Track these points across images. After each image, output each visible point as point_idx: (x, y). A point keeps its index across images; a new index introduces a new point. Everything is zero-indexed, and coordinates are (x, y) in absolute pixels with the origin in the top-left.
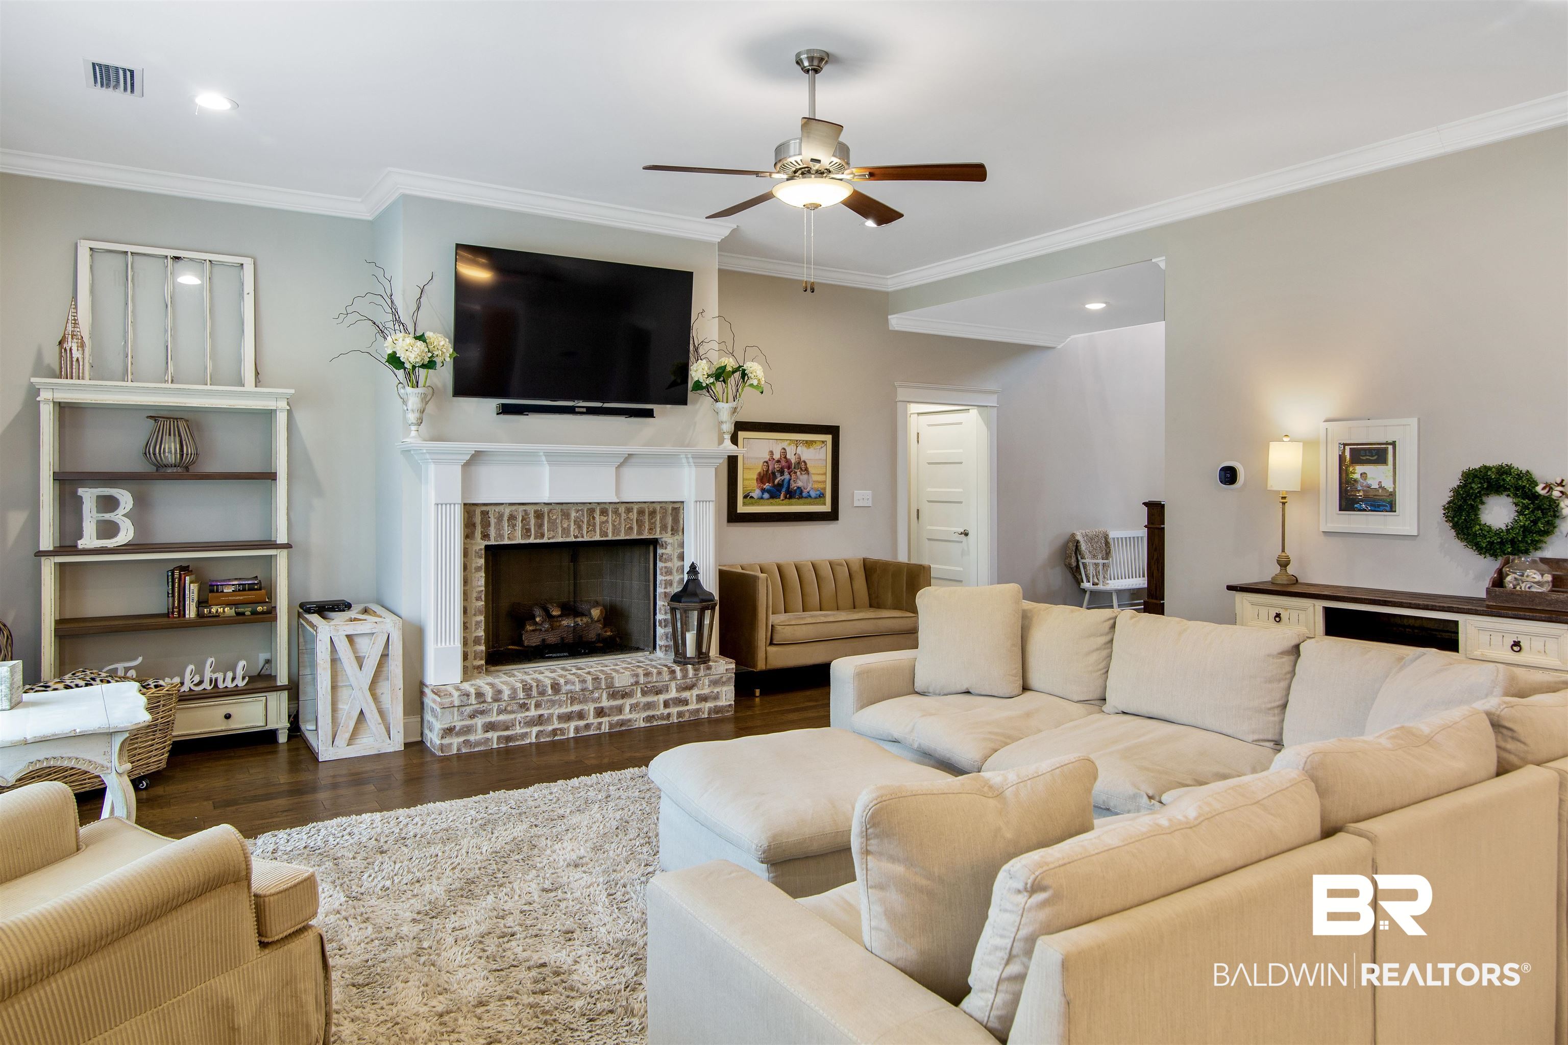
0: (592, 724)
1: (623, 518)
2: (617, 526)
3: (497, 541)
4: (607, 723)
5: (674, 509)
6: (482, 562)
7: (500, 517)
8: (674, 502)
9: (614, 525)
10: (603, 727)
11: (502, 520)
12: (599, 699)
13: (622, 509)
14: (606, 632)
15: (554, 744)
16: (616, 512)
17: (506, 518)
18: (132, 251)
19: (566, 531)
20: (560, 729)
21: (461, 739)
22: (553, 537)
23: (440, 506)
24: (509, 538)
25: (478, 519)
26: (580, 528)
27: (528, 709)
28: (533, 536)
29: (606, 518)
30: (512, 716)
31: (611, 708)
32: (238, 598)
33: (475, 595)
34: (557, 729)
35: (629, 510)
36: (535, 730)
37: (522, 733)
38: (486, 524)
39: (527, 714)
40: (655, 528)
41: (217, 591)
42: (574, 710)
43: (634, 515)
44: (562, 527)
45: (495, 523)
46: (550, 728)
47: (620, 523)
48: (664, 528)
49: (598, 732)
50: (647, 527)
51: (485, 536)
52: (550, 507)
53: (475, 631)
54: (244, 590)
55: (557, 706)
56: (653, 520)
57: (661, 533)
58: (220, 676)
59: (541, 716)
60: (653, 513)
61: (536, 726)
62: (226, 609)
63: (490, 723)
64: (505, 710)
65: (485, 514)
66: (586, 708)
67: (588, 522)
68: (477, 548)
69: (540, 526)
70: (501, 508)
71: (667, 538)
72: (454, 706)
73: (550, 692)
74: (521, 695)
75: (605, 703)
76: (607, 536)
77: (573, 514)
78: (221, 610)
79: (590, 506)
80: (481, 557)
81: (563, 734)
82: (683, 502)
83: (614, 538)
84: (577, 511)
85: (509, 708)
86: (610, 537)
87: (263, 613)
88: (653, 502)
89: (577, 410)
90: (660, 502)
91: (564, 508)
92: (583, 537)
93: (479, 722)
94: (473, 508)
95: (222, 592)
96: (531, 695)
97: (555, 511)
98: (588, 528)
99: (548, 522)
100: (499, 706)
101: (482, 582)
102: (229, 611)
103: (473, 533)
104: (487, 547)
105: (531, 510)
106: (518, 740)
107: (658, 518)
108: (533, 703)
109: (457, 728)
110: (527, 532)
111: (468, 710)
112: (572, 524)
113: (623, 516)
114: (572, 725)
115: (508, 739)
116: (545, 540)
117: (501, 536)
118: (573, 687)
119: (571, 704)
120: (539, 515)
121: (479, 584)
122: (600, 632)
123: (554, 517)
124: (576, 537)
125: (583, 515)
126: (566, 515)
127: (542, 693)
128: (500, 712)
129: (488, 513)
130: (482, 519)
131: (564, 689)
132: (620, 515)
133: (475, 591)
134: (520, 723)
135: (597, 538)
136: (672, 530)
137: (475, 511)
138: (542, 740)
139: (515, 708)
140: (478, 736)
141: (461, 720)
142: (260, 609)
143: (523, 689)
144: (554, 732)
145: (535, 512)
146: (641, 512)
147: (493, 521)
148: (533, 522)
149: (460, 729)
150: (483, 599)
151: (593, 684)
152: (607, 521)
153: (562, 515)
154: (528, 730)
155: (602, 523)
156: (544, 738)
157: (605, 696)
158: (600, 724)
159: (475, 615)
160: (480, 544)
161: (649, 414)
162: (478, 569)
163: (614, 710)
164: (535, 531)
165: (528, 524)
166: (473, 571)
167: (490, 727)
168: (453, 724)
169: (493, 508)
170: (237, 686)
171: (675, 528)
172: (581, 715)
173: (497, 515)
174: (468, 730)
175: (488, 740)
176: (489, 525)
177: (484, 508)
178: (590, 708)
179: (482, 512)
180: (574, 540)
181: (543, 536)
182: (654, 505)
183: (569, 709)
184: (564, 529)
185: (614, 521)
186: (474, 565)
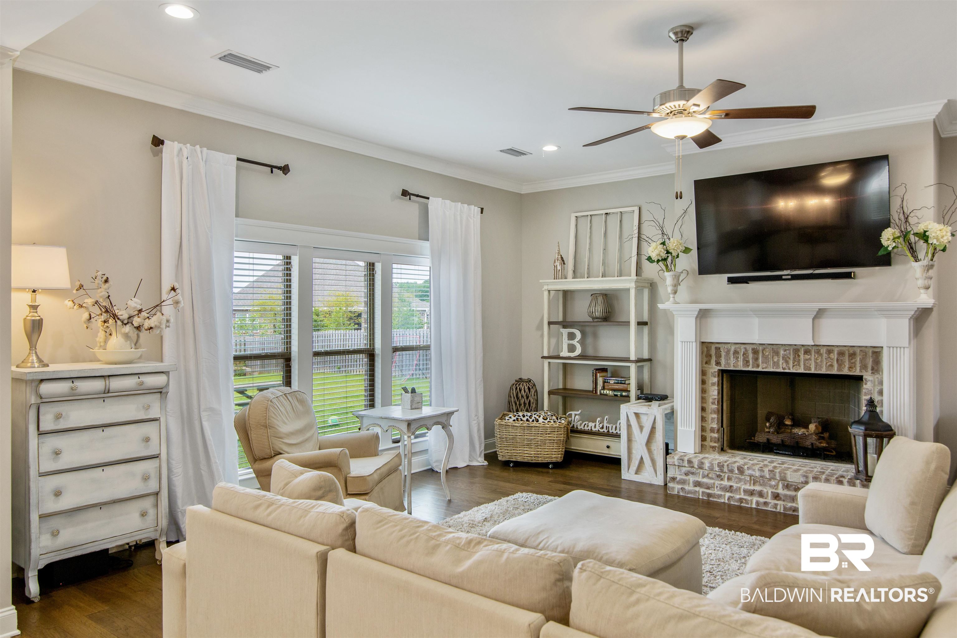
0: (770, 503)
1: (824, 358)
2: (820, 363)
3: (726, 367)
4: (782, 506)
5: (874, 353)
6: (715, 380)
7: (728, 352)
8: (874, 347)
9: (816, 363)
10: (779, 507)
11: (729, 353)
12: (776, 487)
13: (823, 351)
14: (821, 443)
15: (740, 507)
16: (818, 352)
17: (732, 352)
18: (590, 214)
19: (776, 364)
20: (745, 500)
21: (680, 486)
22: (766, 368)
23: (684, 343)
24: (734, 366)
25: (713, 352)
26: (787, 362)
27: (722, 480)
28: (751, 366)
29: (809, 357)
30: (712, 481)
31: (786, 496)
32: (616, 387)
33: (711, 400)
34: (743, 499)
35: (829, 352)
36: (728, 494)
37: (718, 494)
38: (718, 356)
39: (722, 482)
40: (855, 366)
41: (607, 382)
42: (756, 489)
43: (834, 356)
44: (773, 360)
45: (725, 355)
46: (738, 497)
47: (821, 361)
48: (864, 367)
49: (774, 510)
50: (847, 366)
51: (718, 363)
52: (764, 346)
53: (711, 423)
54: (618, 383)
55: (743, 483)
56: (853, 361)
57: (861, 371)
58: (610, 426)
59: (731, 486)
60: (852, 355)
61: (728, 492)
62: (610, 392)
63: (697, 481)
64: (707, 476)
65: (718, 349)
66: (765, 490)
67: (794, 358)
68: (713, 371)
69: (756, 359)
70: (729, 346)
71: (867, 376)
72: (675, 465)
73: (736, 472)
74: (717, 469)
75: (780, 491)
76: (810, 370)
77: (782, 352)
78: (608, 392)
79: (795, 347)
80: (715, 377)
81: (748, 504)
82: (882, 347)
83: (816, 372)
84: (785, 350)
85: (710, 475)
86: (813, 371)
87: (625, 396)
88: (854, 346)
89: (784, 277)
90: (859, 347)
91: (775, 348)
92: (789, 369)
93: (691, 478)
94: (709, 345)
95: (609, 383)
96: (723, 470)
97: (768, 349)
98: (793, 363)
99: (763, 357)
100: (703, 472)
101: (716, 393)
102: (611, 393)
103: (710, 361)
104: (719, 370)
105: (749, 348)
106: (715, 498)
107: (858, 359)
108: (726, 476)
109: (678, 479)
110: (746, 362)
111: (684, 470)
112: (781, 359)
113: (825, 355)
114: (755, 499)
115: (709, 495)
116: (760, 369)
117: (728, 364)
118: (754, 473)
119: (754, 484)
120: (755, 352)
121: (714, 393)
122: (814, 442)
123: (767, 354)
124: (784, 369)
125: (790, 354)
126: (777, 353)
127: (731, 471)
128: (704, 477)
129: (720, 348)
130: (716, 352)
131: (747, 472)
132: (821, 355)
133: (711, 398)
134: (717, 487)
135: (801, 370)
136: (873, 369)
137: (711, 347)
138: (732, 503)
139: (714, 476)
140: (689, 487)
141: (680, 475)
142: (624, 394)
143: (718, 465)
144: (741, 500)
145: (753, 349)
146: (841, 354)
147: (723, 354)
148: (751, 356)
149: (679, 480)
150: (716, 404)
151: (769, 474)
152: (810, 359)
153: (773, 353)
154: (723, 493)
155: (805, 360)
156: (734, 502)
157: (780, 485)
158: (776, 505)
159: (711, 413)
160: (714, 368)
161: (848, 276)
162: (713, 384)
163: (788, 498)
164: (753, 362)
165: (748, 357)
166: (710, 385)
167: (698, 484)
168: (675, 476)
169: (723, 345)
170: (617, 433)
171: (876, 368)
172: (761, 494)
173: (726, 350)
174: (683, 482)
175: (696, 492)
176: (721, 356)
177: (717, 345)
178: (768, 491)
179: (716, 348)
180: (782, 371)
181: (758, 366)
182: (855, 349)
183: (752, 488)
184: (775, 362)
185: (816, 359)
186: (710, 382)
